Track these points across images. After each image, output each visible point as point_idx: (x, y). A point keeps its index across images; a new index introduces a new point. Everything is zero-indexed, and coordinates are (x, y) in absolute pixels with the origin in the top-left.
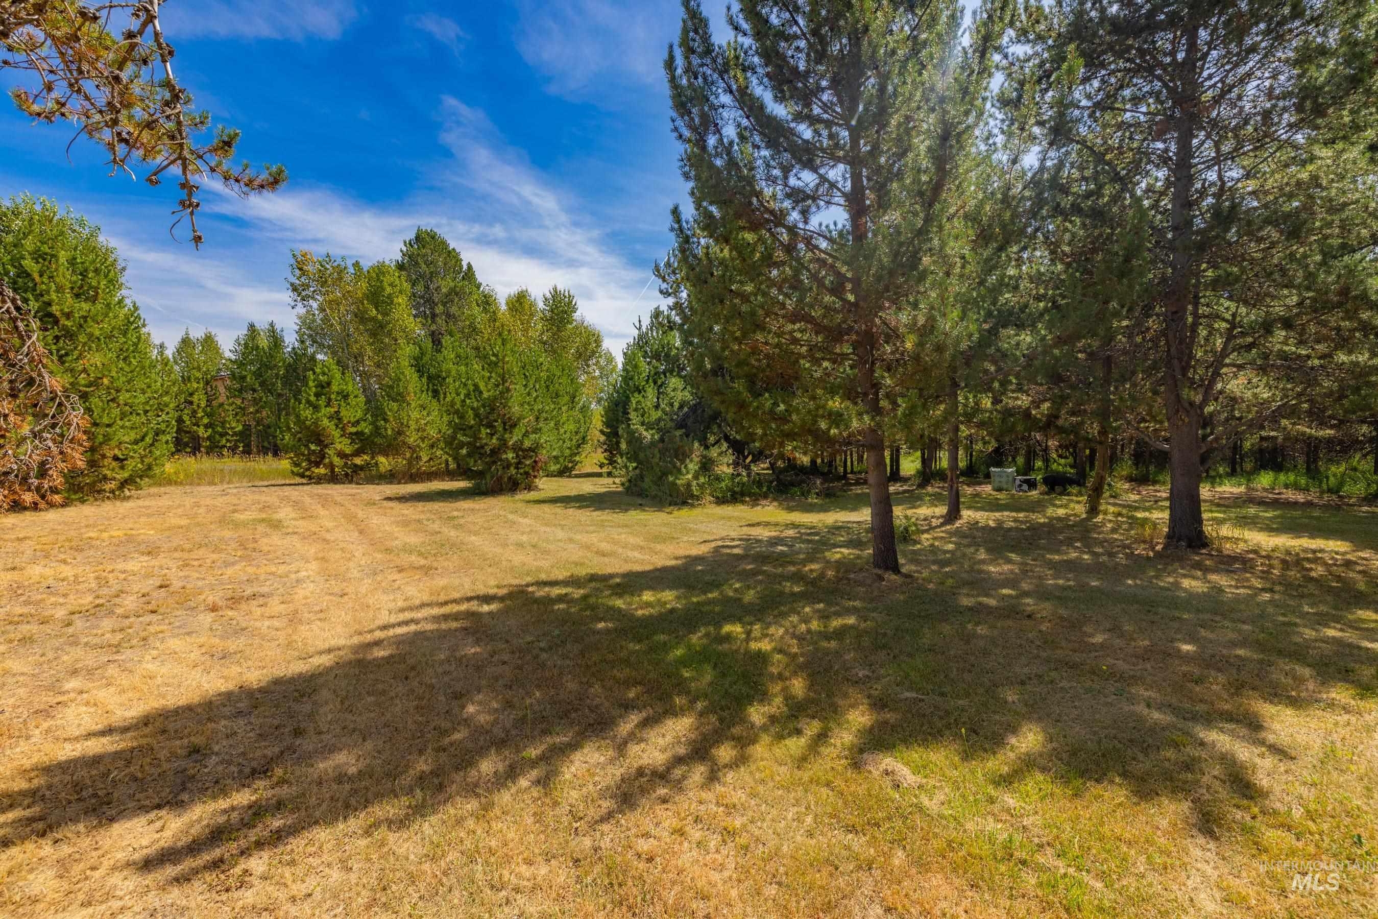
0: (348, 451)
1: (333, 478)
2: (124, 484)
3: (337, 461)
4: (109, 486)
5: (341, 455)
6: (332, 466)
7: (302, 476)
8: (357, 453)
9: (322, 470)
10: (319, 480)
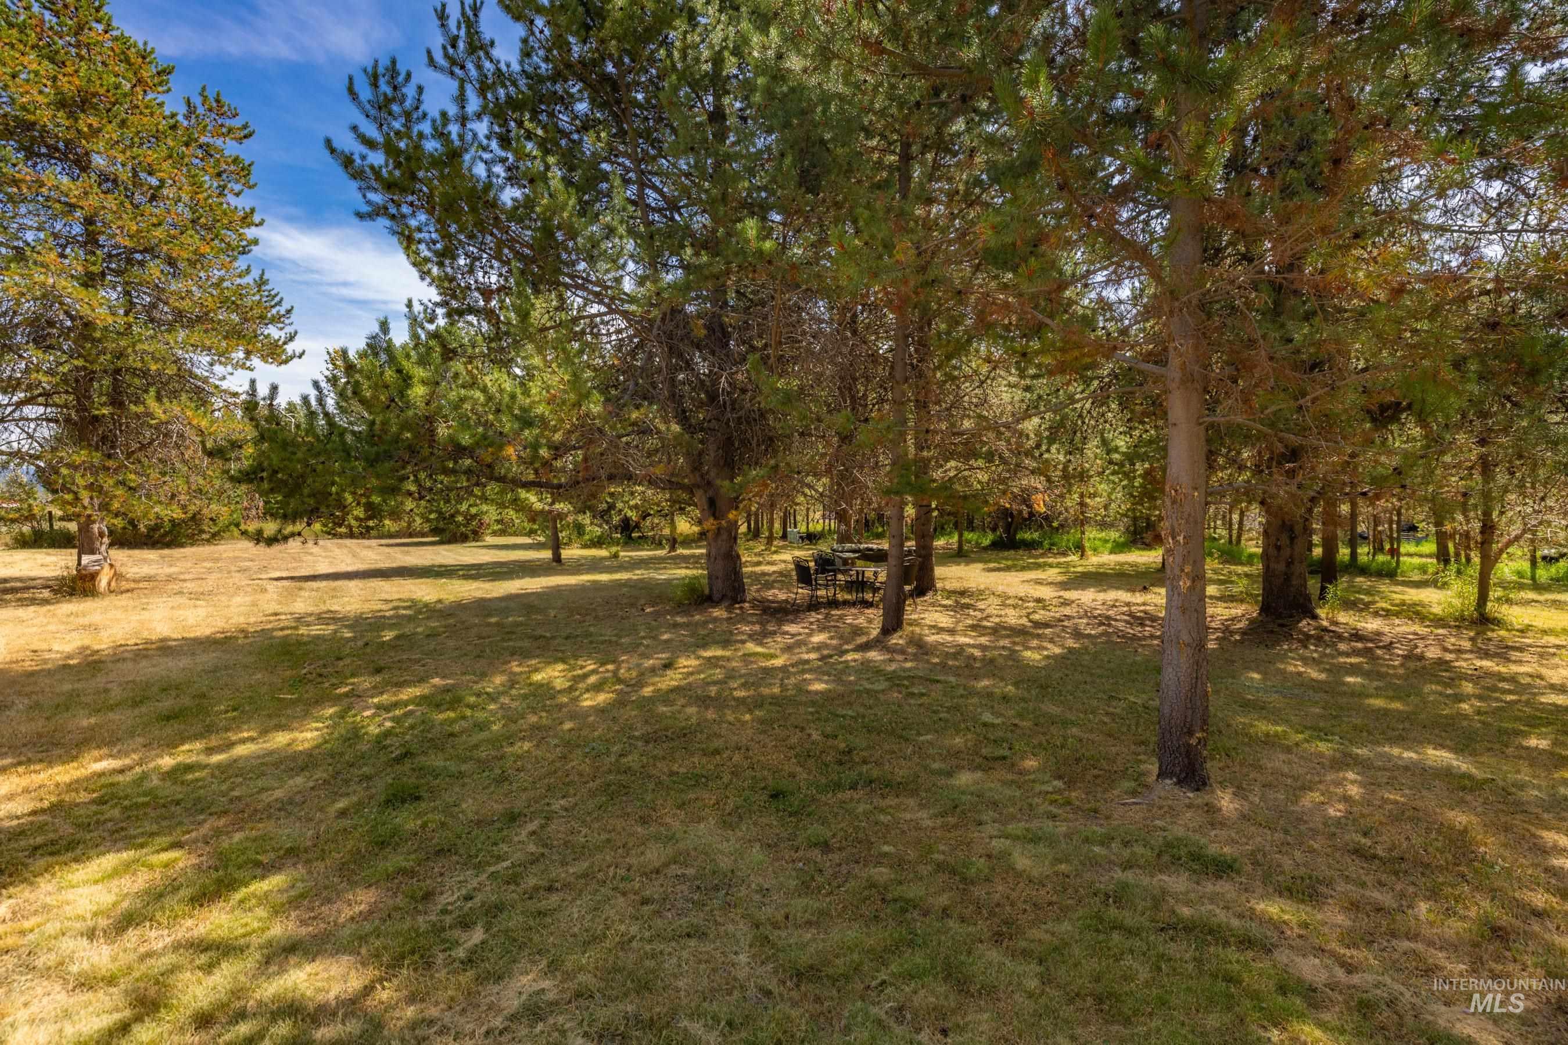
0: (362, 516)
1: (351, 535)
2: (214, 535)
3: (353, 523)
4: (204, 536)
5: (357, 519)
6: (350, 527)
7: (329, 533)
8: (370, 518)
9: (343, 530)
10: (341, 536)
